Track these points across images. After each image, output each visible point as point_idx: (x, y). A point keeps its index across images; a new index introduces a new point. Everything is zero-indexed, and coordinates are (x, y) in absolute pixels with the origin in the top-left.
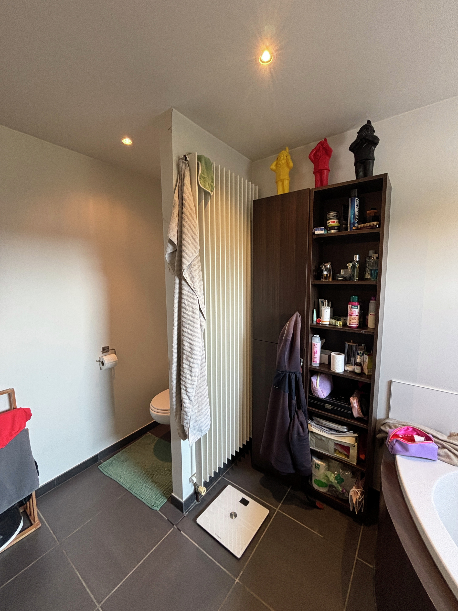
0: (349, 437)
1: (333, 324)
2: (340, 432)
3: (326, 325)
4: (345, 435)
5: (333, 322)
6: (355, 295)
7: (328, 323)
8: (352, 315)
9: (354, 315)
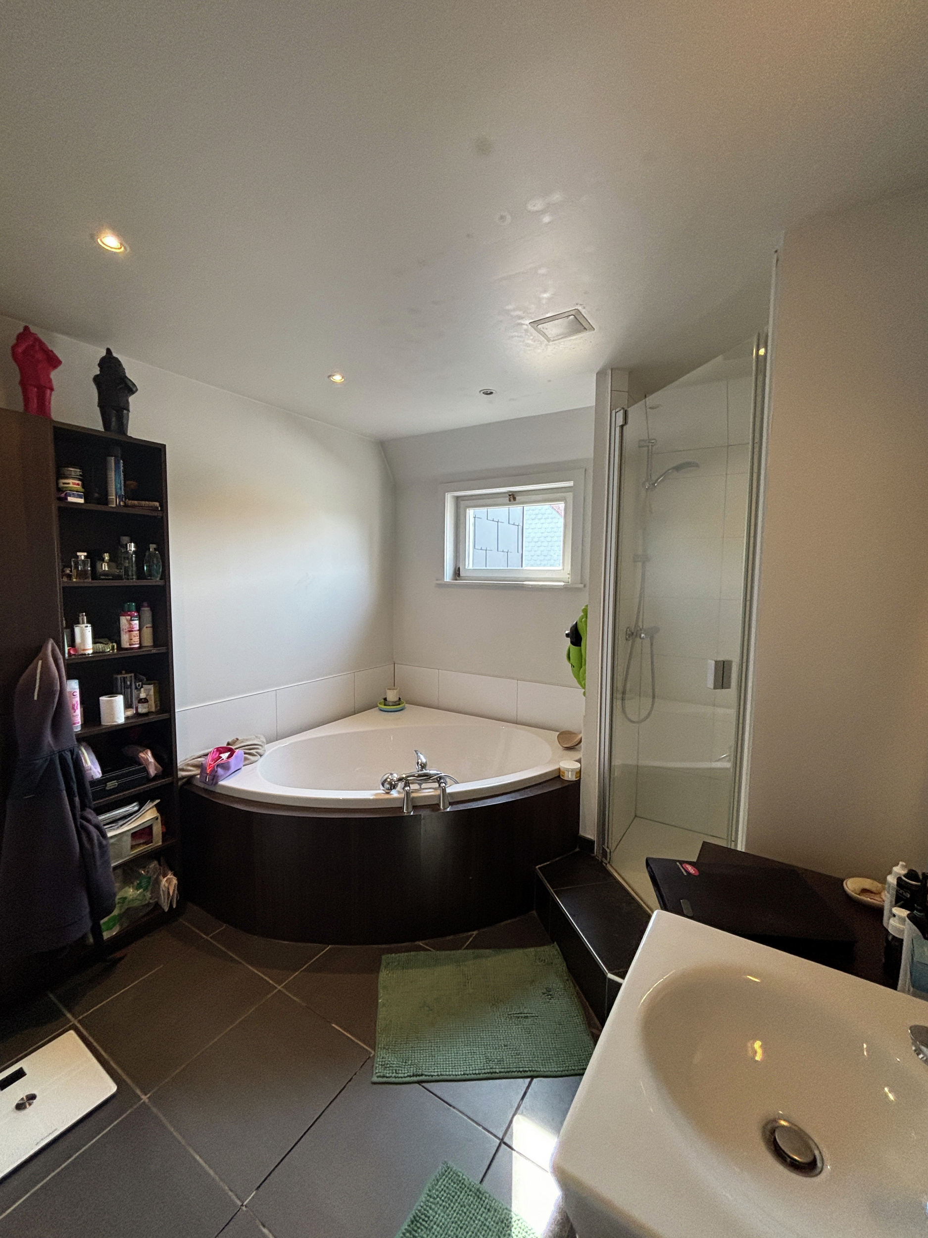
0: (149, 811)
1: (101, 650)
2: (131, 815)
3: (89, 654)
4: (143, 812)
5: (101, 647)
6: (129, 601)
7: (90, 652)
8: (132, 631)
9: (135, 631)
